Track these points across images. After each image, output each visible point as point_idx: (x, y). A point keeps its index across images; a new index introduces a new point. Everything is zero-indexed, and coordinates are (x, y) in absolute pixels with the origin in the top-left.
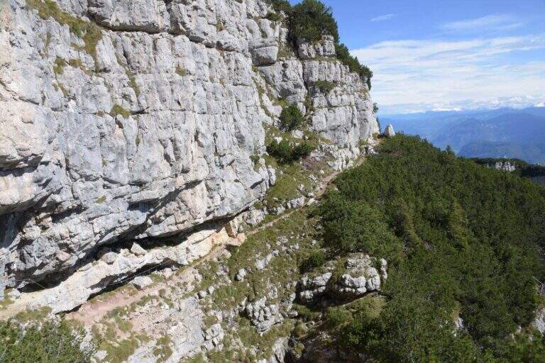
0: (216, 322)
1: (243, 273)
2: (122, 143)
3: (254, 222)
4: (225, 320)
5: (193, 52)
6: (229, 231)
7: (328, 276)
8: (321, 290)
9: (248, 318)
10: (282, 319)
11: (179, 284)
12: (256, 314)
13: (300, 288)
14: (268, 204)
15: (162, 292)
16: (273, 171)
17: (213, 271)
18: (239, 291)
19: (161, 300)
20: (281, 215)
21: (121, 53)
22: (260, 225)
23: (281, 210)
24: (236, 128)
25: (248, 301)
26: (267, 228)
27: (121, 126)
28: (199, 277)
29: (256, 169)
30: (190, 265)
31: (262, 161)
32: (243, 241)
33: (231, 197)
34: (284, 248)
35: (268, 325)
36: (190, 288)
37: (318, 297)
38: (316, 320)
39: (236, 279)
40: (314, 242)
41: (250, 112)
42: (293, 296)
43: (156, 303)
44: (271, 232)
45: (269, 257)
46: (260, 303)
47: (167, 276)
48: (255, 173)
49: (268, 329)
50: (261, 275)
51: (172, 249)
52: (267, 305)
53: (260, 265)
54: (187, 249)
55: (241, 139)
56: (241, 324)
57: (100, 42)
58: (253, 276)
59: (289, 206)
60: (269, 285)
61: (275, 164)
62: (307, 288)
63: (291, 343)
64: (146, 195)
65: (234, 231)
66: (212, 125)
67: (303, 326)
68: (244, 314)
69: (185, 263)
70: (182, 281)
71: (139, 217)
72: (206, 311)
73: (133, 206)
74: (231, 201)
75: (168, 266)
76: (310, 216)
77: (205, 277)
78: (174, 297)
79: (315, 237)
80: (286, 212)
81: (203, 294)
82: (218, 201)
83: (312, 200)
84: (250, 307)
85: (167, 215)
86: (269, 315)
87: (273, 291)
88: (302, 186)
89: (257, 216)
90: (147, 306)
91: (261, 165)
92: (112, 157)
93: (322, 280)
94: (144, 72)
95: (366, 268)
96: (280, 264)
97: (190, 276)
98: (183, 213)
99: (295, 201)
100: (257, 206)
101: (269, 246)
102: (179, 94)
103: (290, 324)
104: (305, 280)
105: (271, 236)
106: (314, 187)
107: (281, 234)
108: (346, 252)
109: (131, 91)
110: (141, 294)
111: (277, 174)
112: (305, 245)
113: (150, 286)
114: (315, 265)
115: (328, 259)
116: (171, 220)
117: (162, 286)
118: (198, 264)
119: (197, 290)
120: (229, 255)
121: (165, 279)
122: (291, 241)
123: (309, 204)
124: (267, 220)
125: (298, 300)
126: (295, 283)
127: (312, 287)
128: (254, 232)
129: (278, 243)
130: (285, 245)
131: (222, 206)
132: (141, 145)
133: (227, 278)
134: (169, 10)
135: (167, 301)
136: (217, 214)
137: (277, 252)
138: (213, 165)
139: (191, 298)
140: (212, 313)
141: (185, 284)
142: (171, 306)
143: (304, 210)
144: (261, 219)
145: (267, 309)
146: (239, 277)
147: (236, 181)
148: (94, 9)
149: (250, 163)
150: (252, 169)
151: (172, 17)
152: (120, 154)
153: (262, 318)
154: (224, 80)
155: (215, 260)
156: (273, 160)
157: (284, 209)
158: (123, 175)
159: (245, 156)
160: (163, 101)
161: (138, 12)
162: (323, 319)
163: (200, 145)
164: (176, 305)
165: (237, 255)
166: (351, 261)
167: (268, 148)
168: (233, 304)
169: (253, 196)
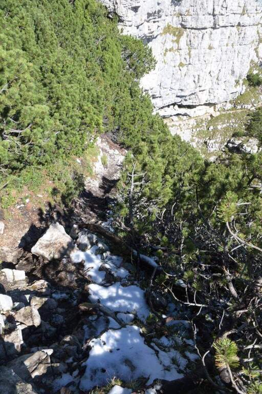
0: (194, 142)
1: (212, 128)
2: (179, 77)
3: (226, 109)
4: (198, 142)
5: (221, 34)
6: (215, 108)
7: (240, 142)
8: (236, 146)
9: (206, 144)
10: (218, 150)
11: (187, 124)
12: (209, 145)
13: (229, 142)
14: (235, 103)
15: (180, 125)
16: (244, 88)
17: (201, 123)
18: (208, 134)
19: (179, 128)
20: (238, 109)
21: (189, 40)
22: (228, 111)
23: (239, 107)
24: (233, 66)
25: (209, 139)
26: (229, 113)
27: (180, 70)
28: (195, 124)
29: (236, 86)
30: (194, 118)
31: (241, 82)
32: (217, 115)
33: (219, 96)
34: (232, 124)
35: (212, 150)
36: (191, 126)
37: (234, 148)
38: (229, 155)
39: (208, 129)
40: (244, 126)
41: (244, 58)
42: (226, 144)
43: (176, 128)
44: (230, 116)
45: (225, 125)
46: (212, 141)
47: (184, 119)
48: (235, 88)
49: (212, 151)
50: (218, 131)
51: (189, 110)
52: (214, 143)
53: (219, 127)
54: (195, 112)
55: (233, 72)
56: (203, 146)
57: (182, 37)
58: (215, 130)
59: (243, 107)
60: (219, 136)
61: (247, 85)
62: (231, 143)
63: (217, 159)
64: (183, 94)
65: (217, 110)
66: (220, 66)
67: (224, 156)
68: (206, 143)
69: (192, 116)
70: (188, 123)
71: (179, 100)
72: (193, 136)
73: (177, 96)
74: (218, 98)
75: (186, 115)
76: (248, 115)
77: (197, 124)
78: (183, 128)
79: (245, 125)
80: (241, 109)
81: (194, 130)
82: (212, 97)
83: (253, 108)
84: (208, 141)
85: (189, 99)
86: (213, 146)
87: (219, 138)
88: (254, 100)
89: (229, 106)
90: (174, 127)
91: (239, 84)
92: (174, 81)
93: (237, 142)
94: (195, 49)
95: (254, 145)
96: (227, 130)
97: (192, 122)
98: (196, 100)
99: (246, 106)
100: (230, 102)
101: (226, 121)
102: (207, 58)
103: (220, 153)
104: (232, 139)
105: (229, 117)
106: (259, 102)
107: (233, 118)
108: (251, 136)
109: (187, 57)
110: (173, 123)
111: (246, 90)
112: (240, 127)
113: (177, 121)
114: (238, 136)
115: (244, 136)
116: (191, 101)
117: (181, 122)
118: (197, 118)
119: (193, 128)
120: (210, 118)
121: (182, 120)
122: (236, 123)
123: (251, 109)
124: (232, 109)
125: (227, 146)
126: (228, 139)
127: (233, 143)
128: (224, 113)
129: (230, 121)
130: (233, 123)
131: (214, 99)
132: (186, 77)
133: (205, 127)
134: (214, 19)
135: (181, 128)
136: (211, 102)
137: (228, 124)
138: (214, 83)
139: (189, 130)
140: (194, 138)
141: (189, 124)
142: (181, 131)
143: (247, 111)
144: (229, 108)
145: (214, 144)
146: (209, 129)
147: (225, 90)
148: (183, 23)
149: (234, 83)
150: (234, 86)
151: (214, 22)
152: (178, 80)
153: (211, 147)
154: (234, 44)
155: (204, 119)
156: (247, 83)
157: (240, 107)
158: (177, 87)
159: (232, 80)
160: (199, 60)
161: (200, 23)
162: (231, 156)
163: (211, 76)
164: (183, 131)
165: (213, 120)
166: (250, 140)
167: (248, 75)
168: (203, 138)
169: (230, 98)
